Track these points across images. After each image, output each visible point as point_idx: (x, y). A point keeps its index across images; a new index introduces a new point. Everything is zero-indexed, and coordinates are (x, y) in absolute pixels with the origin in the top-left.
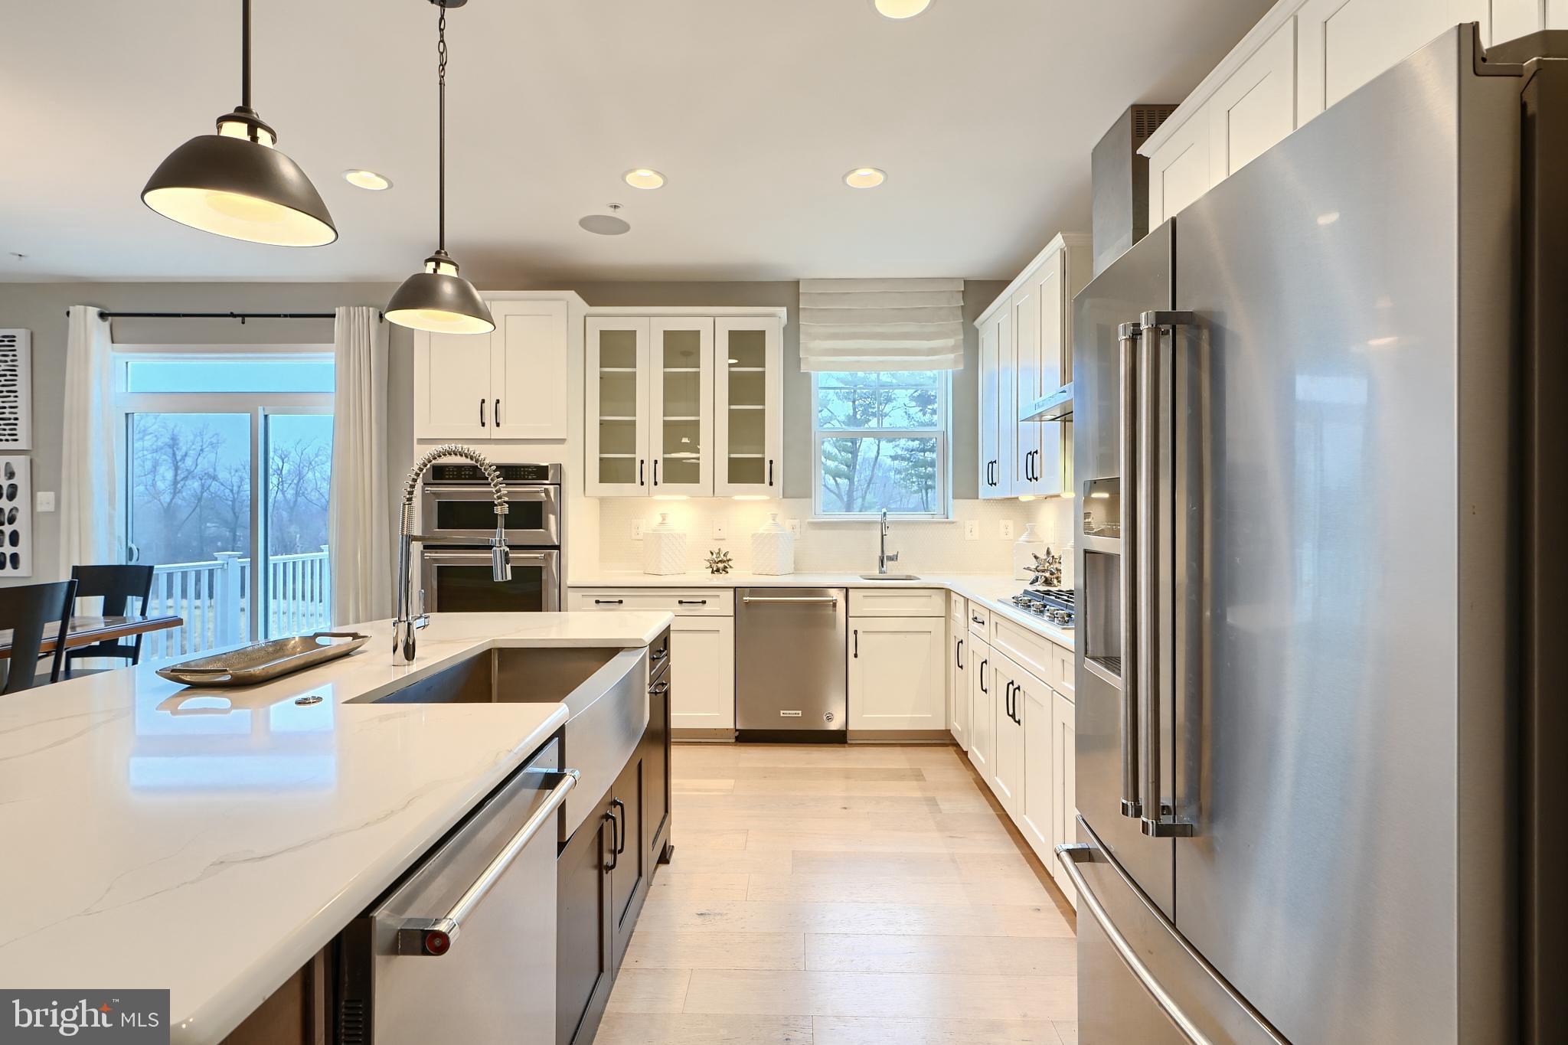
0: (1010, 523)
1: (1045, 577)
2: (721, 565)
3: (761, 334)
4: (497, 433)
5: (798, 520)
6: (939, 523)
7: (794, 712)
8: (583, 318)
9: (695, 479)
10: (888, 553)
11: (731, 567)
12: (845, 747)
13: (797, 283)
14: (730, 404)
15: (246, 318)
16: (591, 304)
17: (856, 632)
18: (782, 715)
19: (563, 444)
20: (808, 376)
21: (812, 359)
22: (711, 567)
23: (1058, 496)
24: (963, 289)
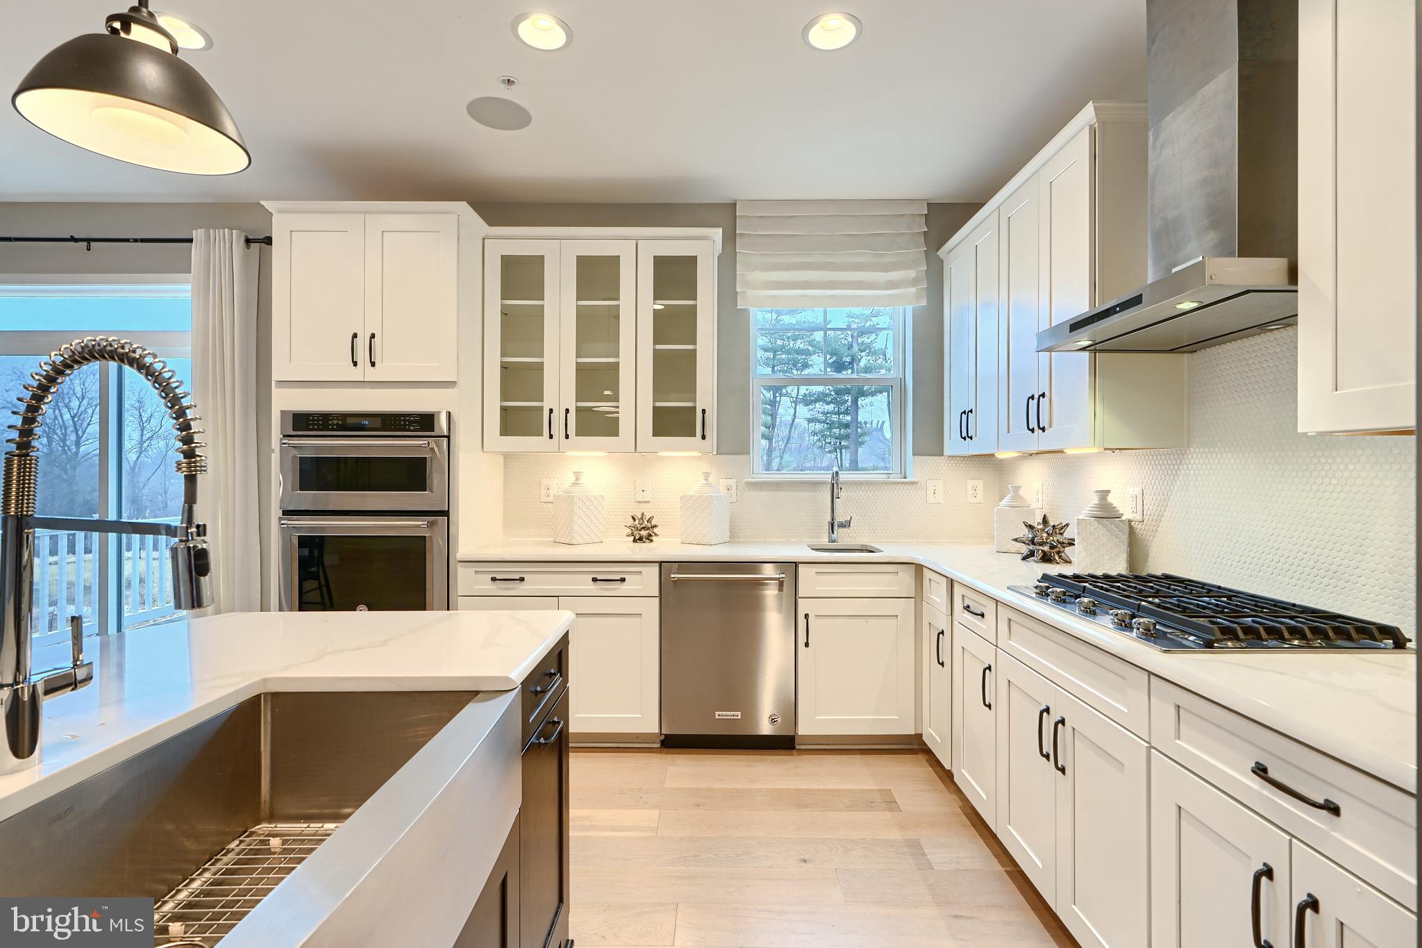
0: (980, 484)
1: (1042, 551)
2: (644, 533)
3: (692, 261)
4: (372, 375)
5: (734, 480)
6: (895, 483)
7: (732, 713)
8: (481, 241)
9: (615, 433)
10: (840, 518)
11: (656, 535)
12: (793, 755)
13: (733, 205)
14: (655, 343)
15: (92, 243)
16: (491, 224)
17: (807, 616)
18: (717, 717)
19: (454, 387)
20: (746, 311)
21: (750, 293)
22: (632, 534)
23: (1062, 452)
24: (926, 213)
